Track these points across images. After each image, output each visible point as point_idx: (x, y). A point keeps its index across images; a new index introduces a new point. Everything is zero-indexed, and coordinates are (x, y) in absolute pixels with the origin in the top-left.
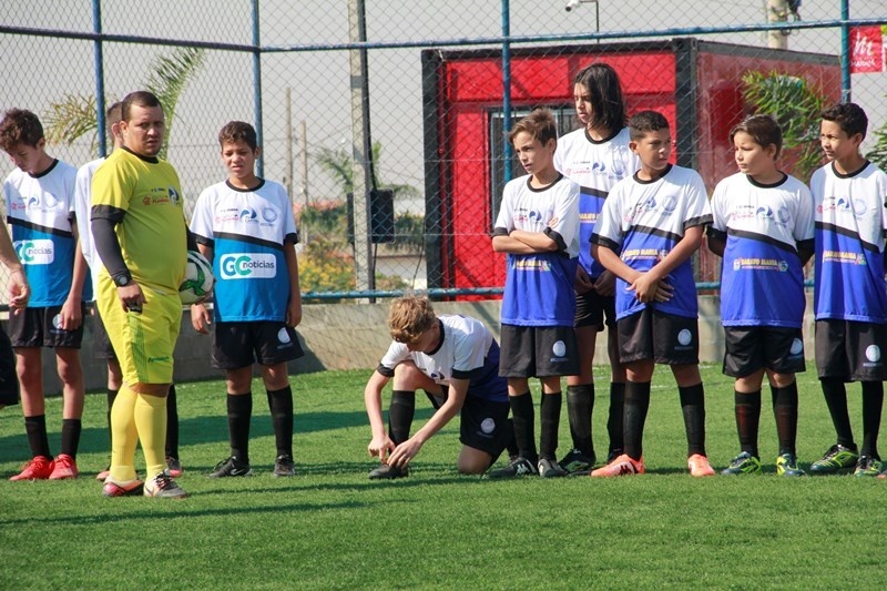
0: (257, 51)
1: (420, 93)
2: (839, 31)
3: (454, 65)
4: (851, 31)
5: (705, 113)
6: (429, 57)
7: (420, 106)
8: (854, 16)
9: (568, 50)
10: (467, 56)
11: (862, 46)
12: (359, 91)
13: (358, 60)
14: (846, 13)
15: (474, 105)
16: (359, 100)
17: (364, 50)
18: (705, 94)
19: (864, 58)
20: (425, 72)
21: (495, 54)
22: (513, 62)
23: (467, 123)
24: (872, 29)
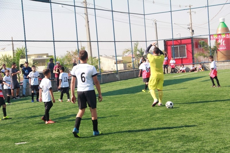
0: (146, 41)
1: (164, 45)
2: (209, 36)
3: (167, 41)
4: (210, 36)
5: (194, 45)
6: (164, 41)
7: (164, 46)
9: (180, 39)
10: (169, 41)
11: (211, 37)
13: (157, 42)
14: (210, 34)
15: (169, 45)
17: (157, 41)
18: (194, 43)
19: (212, 38)
20: (164, 43)
21: (172, 40)
22: (174, 41)
23: (169, 47)
24: (213, 35)
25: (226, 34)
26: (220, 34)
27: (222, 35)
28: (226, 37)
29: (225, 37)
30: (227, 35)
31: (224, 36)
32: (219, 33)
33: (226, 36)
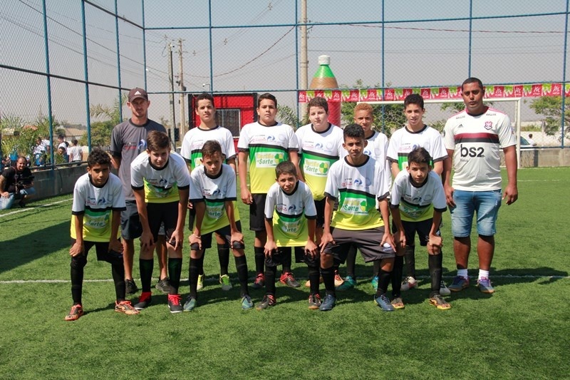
1: (187, 106)
4: (299, 92)
6: (190, 96)
7: (187, 109)
8: (299, 89)
9: (224, 95)
11: (301, 96)
12: (172, 105)
16: (172, 108)
17: (173, 94)
19: (302, 98)
20: (189, 99)
24: (304, 92)
25: (334, 92)
26: (321, 91)
27: (325, 94)
28: (333, 98)
29: (330, 98)
30: (336, 95)
31: (328, 95)
32: (320, 87)
33: (333, 95)
